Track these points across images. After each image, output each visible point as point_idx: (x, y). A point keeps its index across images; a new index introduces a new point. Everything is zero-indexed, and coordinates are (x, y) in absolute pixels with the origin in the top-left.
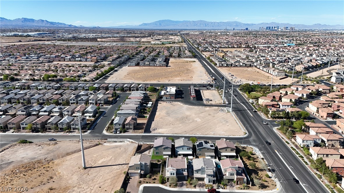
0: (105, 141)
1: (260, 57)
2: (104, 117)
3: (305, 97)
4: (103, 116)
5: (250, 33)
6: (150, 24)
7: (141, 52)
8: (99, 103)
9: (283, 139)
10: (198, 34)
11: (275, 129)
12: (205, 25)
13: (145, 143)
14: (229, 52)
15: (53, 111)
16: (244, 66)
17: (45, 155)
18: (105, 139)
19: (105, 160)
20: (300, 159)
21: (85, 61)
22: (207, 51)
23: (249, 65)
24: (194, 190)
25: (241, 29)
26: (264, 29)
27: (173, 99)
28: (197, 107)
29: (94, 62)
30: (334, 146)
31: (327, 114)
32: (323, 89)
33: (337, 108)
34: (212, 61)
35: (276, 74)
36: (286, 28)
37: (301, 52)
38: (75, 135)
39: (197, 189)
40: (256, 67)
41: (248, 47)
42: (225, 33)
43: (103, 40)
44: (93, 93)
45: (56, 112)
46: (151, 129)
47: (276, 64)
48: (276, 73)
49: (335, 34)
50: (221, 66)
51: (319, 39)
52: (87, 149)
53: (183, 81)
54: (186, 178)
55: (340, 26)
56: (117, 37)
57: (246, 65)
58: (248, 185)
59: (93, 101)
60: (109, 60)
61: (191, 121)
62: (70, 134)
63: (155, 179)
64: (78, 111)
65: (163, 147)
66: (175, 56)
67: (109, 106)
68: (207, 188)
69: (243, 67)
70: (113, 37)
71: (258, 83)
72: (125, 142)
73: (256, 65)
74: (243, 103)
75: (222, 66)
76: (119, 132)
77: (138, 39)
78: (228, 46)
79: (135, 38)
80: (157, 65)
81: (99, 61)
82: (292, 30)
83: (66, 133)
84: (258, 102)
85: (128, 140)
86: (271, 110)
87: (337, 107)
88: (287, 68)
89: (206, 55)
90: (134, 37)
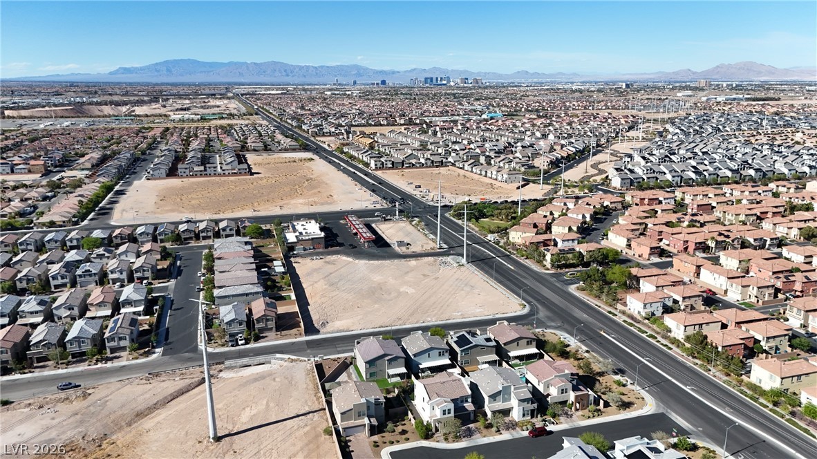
0: (220, 367)
1: (450, 144)
2: (175, 310)
3: (588, 219)
4: (171, 309)
5: (395, 92)
6: (142, 69)
7: (159, 142)
8: (138, 279)
9: (600, 307)
10: (279, 94)
11: (572, 289)
12: (284, 74)
13: (325, 358)
14: (378, 134)
15: (23, 311)
16: (429, 164)
17: (76, 427)
18: (217, 364)
19: (254, 412)
20: (653, 341)
21: (9, 171)
22: (327, 133)
23: (439, 162)
24: (498, 438)
25: (370, 82)
26: (421, 83)
27: (321, 250)
28: (388, 261)
29: (38, 173)
30: (694, 308)
31: (649, 249)
32: (611, 203)
33: (659, 236)
34: (352, 157)
35: (504, 179)
36: (465, 80)
37: (524, 130)
38: (124, 366)
39: (506, 436)
40: (453, 165)
41: (410, 122)
42: (341, 92)
43: (24, 113)
44: (107, 255)
45: (32, 313)
46: (316, 325)
47: (492, 158)
48: (506, 176)
49: (561, 91)
50: (380, 168)
51: (540, 103)
52: (183, 394)
53: (314, 207)
54: (472, 415)
55: (563, 74)
56: (62, 105)
57: (433, 162)
58: (598, 408)
59: (122, 274)
60: (84, 167)
61: (394, 294)
62: (109, 364)
63: (404, 432)
64: (100, 305)
65: (387, 358)
66: (256, 149)
67: (168, 281)
68: (525, 428)
69: (427, 167)
70: (49, 105)
71: (481, 199)
72: (273, 361)
73: (453, 162)
74: (478, 244)
75: (383, 167)
76: (243, 342)
77: (124, 109)
78: (367, 123)
79: (116, 105)
80: (227, 172)
81: (51, 171)
82: (477, 85)
83: (96, 364)
84: (508, 238)
85: (278, 356)
86: (548, 251)
87: (657, 234)
88: (519, 165)
89: (329, 143)
90: (111, 103)
